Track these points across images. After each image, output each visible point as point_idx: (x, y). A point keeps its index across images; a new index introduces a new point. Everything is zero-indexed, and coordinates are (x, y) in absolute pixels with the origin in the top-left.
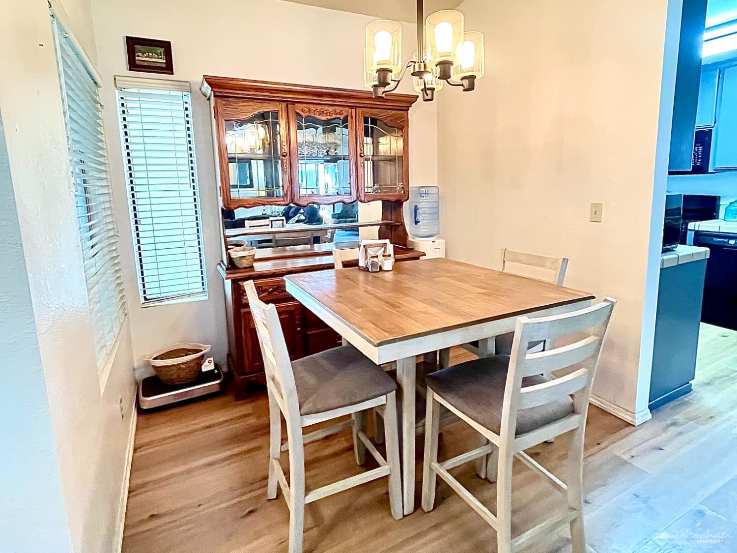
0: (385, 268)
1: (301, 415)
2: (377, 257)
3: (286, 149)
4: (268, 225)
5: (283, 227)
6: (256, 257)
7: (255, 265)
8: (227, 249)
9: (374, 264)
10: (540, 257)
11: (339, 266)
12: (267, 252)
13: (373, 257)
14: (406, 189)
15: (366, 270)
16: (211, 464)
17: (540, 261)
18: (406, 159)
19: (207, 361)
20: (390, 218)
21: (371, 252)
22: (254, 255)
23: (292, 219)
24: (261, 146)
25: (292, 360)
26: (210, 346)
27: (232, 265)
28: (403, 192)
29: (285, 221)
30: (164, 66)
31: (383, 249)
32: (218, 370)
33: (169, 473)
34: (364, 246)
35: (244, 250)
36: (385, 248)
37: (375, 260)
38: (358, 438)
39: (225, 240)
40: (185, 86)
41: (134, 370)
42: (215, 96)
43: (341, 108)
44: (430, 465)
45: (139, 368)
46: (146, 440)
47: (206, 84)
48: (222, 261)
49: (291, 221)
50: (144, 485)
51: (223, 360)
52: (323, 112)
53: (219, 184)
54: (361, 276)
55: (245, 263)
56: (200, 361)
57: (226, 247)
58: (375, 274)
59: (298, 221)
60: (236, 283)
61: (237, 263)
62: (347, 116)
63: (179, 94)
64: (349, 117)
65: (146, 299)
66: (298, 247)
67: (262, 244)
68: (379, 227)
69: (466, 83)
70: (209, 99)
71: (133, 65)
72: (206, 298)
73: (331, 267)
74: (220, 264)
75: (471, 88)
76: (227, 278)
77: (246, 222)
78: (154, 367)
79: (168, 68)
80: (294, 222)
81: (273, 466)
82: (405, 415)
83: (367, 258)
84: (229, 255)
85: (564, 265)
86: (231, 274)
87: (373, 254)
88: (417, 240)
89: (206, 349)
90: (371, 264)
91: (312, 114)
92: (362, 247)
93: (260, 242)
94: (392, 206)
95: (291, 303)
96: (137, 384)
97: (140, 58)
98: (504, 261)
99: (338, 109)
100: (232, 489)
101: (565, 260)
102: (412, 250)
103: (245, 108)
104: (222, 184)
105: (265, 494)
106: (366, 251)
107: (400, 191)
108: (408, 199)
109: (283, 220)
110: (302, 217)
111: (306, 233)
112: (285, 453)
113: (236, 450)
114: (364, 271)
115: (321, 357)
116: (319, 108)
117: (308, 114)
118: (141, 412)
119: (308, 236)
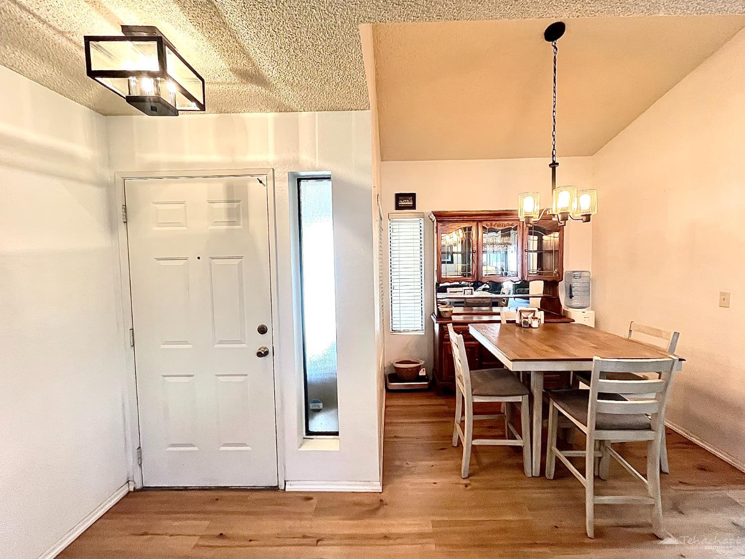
0: (533, 326)
1: (472, 395)
2: (527, 318)
3: (475, 248)
4: (462, 292)
5: (472, 294)
6: (453, 312)
7: (453, 317)
8: (438, 306)
9: (525, 323)
10: (659, 330)
11: (504, 322)
12: (460, 310)
13: (524, 318)
14: (560, 273)
15: (520, 325)
16: (423, 423)
17: (658, 333)
18: (561, 252)
19: (422, 370)
20: (549, 293)
21: (524, 315)
22: (452, 311)
23: (480, 287)
24: (461, 241)
25: (470, 370)
26: (424, 362)
27: (440, 316)
28: (558, 275)
29: (473, 290)
30: (412, 205)
31: (533, 313)
32: (428, 377)
33: (402, 421)
34: (520, 311)
35: (447, 307)
36: (534, 313)
37: (526, 320)
38: (508, 426)
39: (437, 300)
40: (422, 215)
41: (384, 368)
42: (437, 221)
43: (512, 222)
44: (551, 448)
45: (386, 367)
46: (391, 404)
47: (432, 215)
48: (434, 313)
49: (479, 289)
50: (391, 423)
51: (431, 371)
52: (500, 225)
53: (436, 269)
54: (517, 329)
55: (447, 315)
56: (419, 368)
57: (437, 304)
58: (526, 329)
59: (484, 290)
60: (441, 326)
61: (442, 315)
62: (517, 226)
63: (418, 219)
64: (518, 227)
65: (392, 330)
66: (484, 308)
67: (457, 304)
68: (541, 298)
69: (584, 218)
70: (433, 222)
71: (398, 207)
72: (424, 334)
73: (499, 322)
74: (433, 315)
75: (588, 220)
76: (436, 323)
77: (448, 289)
78: (395, 367)
79: (413, 207)
80: (481, 289)
81: (456, 426)
82: (535, 412)
83: (521, 318)
84: (438, 309)
85: (675, 337)
86: (439, 320)
87: (525, 316)
88: (570, 310)
89: (422, 363)
90: (523, 323)
91: (493, 227)
92: (518, 311)
93: (456, 303)
94: (551, 285)
95: (473, 343)
96: (385, 376)
97: (402, 203)
98: (630, 331)
99: (510, 223)
100: (433, 436)
101: (677, 334)
102: (564, 317)
103: (453, 227)
104: (437, 269)
105: (452, 443)
106: (521, 314)
107: (555, 275)
108: (562, 280)
109: (472, 289)
110: (488, 287)
111: (487, 299)
112: (463, 422)
113: (434, 420)
114: (519, 326)
115: (487, 371)
116: (498, 222)
117: (490, 227)
118: (388, 390)
119: (488, 301)
